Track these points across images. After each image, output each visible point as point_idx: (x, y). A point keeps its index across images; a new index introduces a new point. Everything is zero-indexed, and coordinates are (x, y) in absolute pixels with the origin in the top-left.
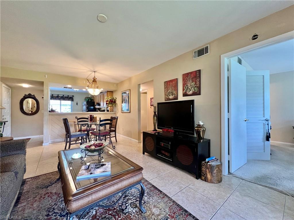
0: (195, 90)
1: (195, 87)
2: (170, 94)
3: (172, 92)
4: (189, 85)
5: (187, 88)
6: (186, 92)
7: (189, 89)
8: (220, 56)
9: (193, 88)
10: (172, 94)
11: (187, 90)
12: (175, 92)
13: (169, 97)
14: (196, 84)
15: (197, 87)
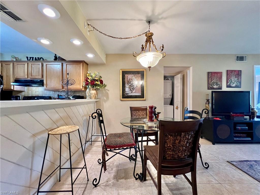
0: (237, 84)
1: (238, 82)
2: (215, 84)
3: (216, 83)
4: (233, 80)
5: (231, 81)
6: (230, 84)
7: (233, 82)
8: (253, 66)
9: (236, 82)
10: (217, 84)
11: (231, 83)
12: (219, 83)
13: (213, 86)
14: (238, 80)
15: (239, 82)
